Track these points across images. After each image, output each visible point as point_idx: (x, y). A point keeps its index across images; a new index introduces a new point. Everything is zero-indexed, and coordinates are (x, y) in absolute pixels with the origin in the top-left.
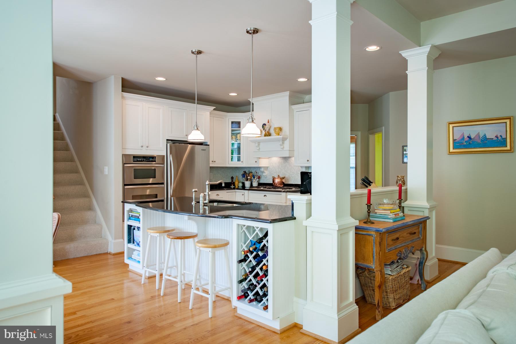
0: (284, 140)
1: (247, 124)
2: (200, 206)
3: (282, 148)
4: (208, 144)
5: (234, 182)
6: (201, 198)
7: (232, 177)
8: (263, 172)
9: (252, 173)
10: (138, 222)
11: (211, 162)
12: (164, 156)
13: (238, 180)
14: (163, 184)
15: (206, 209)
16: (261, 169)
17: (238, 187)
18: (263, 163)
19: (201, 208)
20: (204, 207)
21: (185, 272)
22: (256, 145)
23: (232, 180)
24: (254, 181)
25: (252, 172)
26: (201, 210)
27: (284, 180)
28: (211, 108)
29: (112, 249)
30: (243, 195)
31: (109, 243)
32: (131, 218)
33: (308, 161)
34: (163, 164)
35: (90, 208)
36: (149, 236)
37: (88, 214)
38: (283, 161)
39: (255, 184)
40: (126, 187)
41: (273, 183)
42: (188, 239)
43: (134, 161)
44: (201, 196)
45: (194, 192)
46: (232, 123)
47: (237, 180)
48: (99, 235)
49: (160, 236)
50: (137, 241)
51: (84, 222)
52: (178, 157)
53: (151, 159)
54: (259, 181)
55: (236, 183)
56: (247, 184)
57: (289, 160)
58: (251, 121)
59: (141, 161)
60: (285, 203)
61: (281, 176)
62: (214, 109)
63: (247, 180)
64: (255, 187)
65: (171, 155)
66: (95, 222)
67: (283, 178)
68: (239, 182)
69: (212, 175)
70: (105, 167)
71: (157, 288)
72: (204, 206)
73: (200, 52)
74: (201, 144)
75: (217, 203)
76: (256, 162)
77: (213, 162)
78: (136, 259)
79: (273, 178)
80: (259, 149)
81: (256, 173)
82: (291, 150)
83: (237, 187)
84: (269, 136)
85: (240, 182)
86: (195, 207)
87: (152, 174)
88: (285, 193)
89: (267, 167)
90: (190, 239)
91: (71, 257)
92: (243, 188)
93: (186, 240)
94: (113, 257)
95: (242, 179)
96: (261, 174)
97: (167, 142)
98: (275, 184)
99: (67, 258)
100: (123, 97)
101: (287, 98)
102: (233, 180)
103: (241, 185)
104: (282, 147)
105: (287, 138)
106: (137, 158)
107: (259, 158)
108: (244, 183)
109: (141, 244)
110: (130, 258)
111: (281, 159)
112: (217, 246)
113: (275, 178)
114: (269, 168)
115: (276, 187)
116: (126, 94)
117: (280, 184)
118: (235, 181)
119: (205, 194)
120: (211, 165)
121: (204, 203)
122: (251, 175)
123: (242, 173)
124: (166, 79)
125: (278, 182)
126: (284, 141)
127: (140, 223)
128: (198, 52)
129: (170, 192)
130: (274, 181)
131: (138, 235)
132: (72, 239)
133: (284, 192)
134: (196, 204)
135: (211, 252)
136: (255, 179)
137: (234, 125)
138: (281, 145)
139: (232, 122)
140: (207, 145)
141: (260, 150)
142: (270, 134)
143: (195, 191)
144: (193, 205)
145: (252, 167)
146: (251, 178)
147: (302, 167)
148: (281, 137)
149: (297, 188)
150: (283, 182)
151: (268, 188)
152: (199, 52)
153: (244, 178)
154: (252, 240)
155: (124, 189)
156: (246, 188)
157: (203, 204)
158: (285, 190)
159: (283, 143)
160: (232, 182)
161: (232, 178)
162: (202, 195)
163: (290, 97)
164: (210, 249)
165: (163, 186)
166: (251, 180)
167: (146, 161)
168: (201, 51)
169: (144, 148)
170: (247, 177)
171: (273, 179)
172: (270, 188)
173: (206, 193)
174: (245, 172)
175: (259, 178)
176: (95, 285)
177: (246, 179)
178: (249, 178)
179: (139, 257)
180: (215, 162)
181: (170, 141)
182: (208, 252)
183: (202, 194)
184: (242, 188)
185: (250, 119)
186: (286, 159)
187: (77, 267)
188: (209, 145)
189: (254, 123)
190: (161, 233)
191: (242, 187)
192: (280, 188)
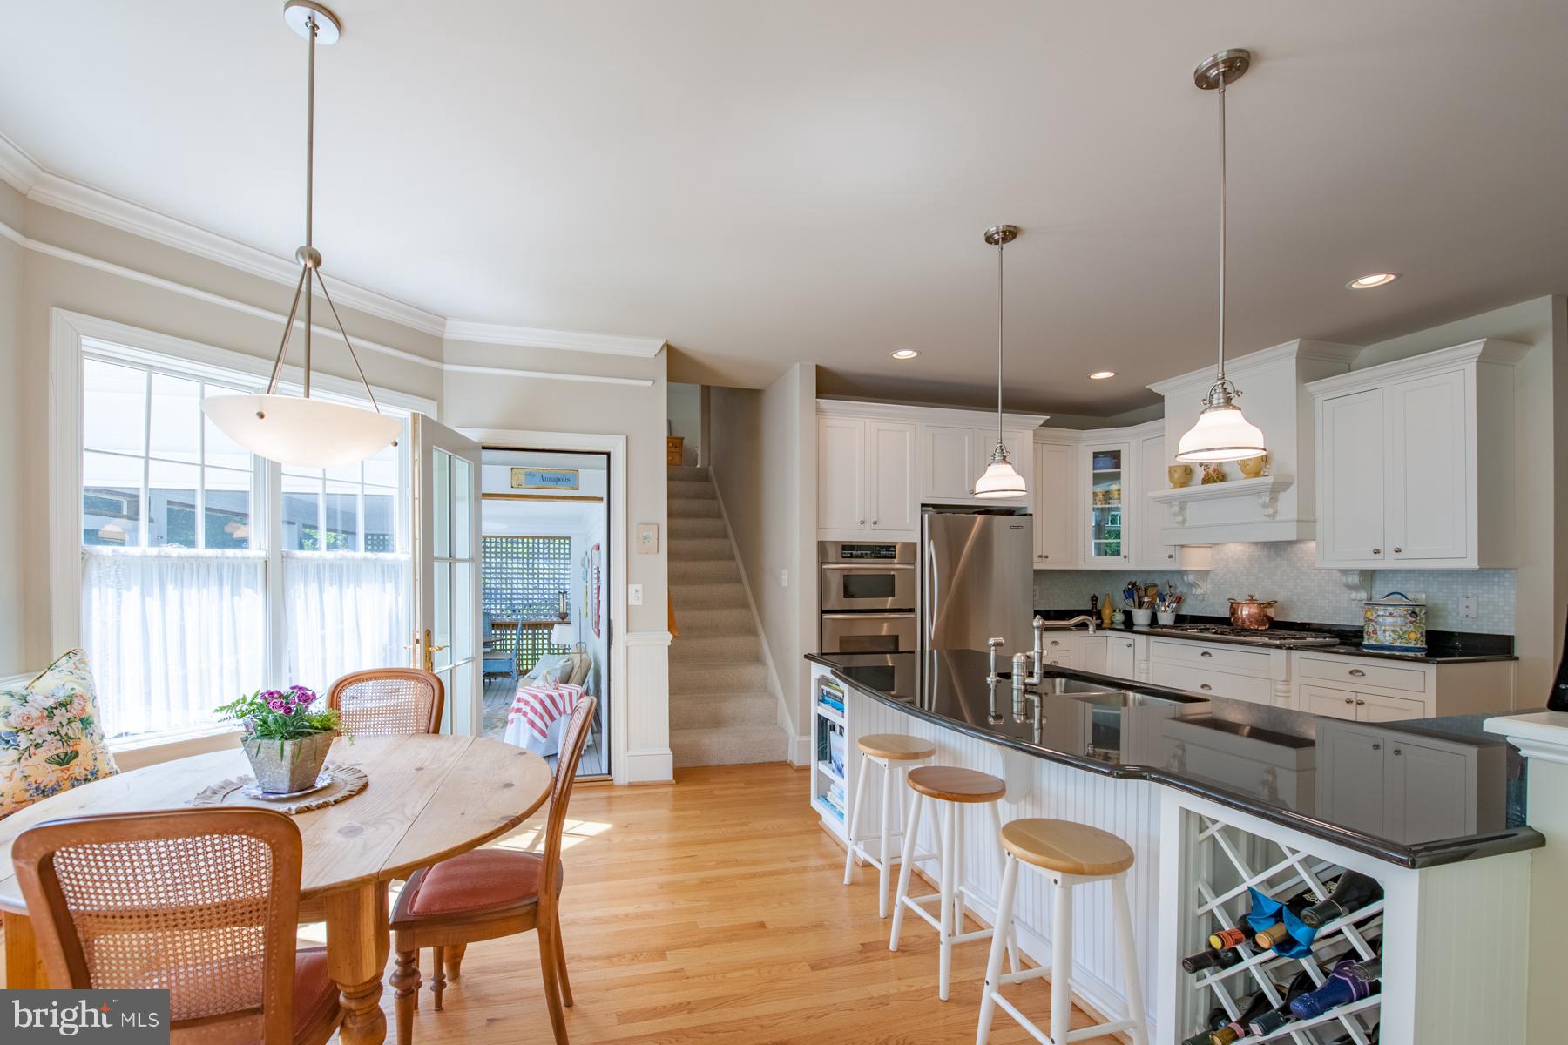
0: (1278, 488)
1: (1202, 415)
2: (1012, 692)
3: (1269, 516)
4: (1029, 512)
5: (1100, 611)
6: (1015, 666)
7: (1092, 597)
8: (1192, 585)
9: (1156, 588)
10: (839, 712)
11: (1036, 559)
12: (916, 543)
13: (1110, 604)
14: (911, 610)
15: (1033, 701)
16: (1185, 578)
17: (1112, 622)
18: (1196, 560)
19: (1015, 699)
20: (1027, 696)
21: (962, 888)
22: (1173, 511)
23: (1094, 605)
24: (1163, 609)
25: (1155, 586)
26: (1015, 705)
27: (1271, 612)
28: (1038, 419)
29: (795, 758)
30: (1129, 646)
31: (791, 741)
32: (826, 698)
33: (1377, 552)
34: (913, 563)
35: (757, 658)
36: (864, 760)
37: (751, 672)
38: (1266, 553)
39: (1166, 618)
40: (826, 616)
41: (1229, 619)
42: (975, 804)
43: (843, 557)
44: (1015, 660)
45: (993, 648)
46: (1096, 455)
47: (1107, 604)
48: (771, 720)
49: (891, 768)
50: (838, 763)
51: (744, 688)
52: (950, 545)
53: (883, 552)
54: (1178, 608)
55: (1106, 613)
56: (1141, 617)
57: (1289, 550)
58: (1222, 401)
59: (861, 557)
60: (1286, 681)
61: (1261, 597)
62: (1046, 424)
63: (1140, 606)
64: (1165, 626)
65: (932, 542)
66: (765, 690)
67: (1270, 605)
68: (1115, 611)
69: (1038, 591)
70: (783, 571)
71: (882, 914)
72: (1026, 691)
73: (1012, 229)
74: (1010, 512)
75: (1064, 680)
76: (1171, 557)
77: (1040, 557)
78: (835, 805)
79: (1232, 603)
80: (1184, 520)
81: (1170, 587)
82: (1307, 523)
83: (1107, 621)
84: (1221, 481)
85: (1117, 610)
86: (995, 691)
87: (886, 586)
88: (1283, 652)
89: (1207, 572)
90: (981, 804)
91: (714, 762)
92: (1129, 625)
93: (967, 805)
94: (795, 775)
95: (1123, 603)
96: (1184, 591)
97: (922, 511)
98: (1240, 621)
99: (704, 765)
100: (819, 411)
101: (1291, 363)
102: (1096, 604)
103: (1119, 617)
104: (1271, 511)
105: (1291, 483)
106: (850, 550)
107: (1182, 546)
108: (1131, 612)
109: (846, 770)
110: (823, 796)
111: (1259, 547)
112: (1086, 869)
113: (1238, 603)
114: (1211, 574)
115: (1244, 631)
116: (825, 403)
117: (1259, 622)
118: (1103, 606)
119: (1028, 657)
120: (1037, 566)
121: (1025, 684)
122: (1151, 591)
123: (1124, 585)
124: (920, 353)
125: (1250, 615)
126: (1279, 492)
127: (843, 717)
128: (1004, 232)
129: (930, 630)
130: (1233, 611)
131: (840, 745)
132: (716, 722)
133: (1279, 647)
134: (998, 682)
135: (1062, 887)
136: (1167, 604)
137: (1102, 461)
138: (1264, 506)
139: (1094, 453)
140: (1025, 515)
141: (1187, 524)
142: (1223, 476)
143: (997, 645)
144: (989, 685)
145: (1154, 572)
146: (1154, 599)
147: (1344, 572)
148: (1270, 479)
149: (1325, 638)
150: (1266, 616)
151: (1216, 633)
152: (1009, 231)
153: (1132, 600)
154: (1261, 891)
155: (821, 622)
156: (1135, 628)
157: (1023, 687)
158: (1283, 641)
159: (1274, 500)
160: (1093, 608)
161: (1094, 599)
162: (1018, 659)
163: (1302, 358)
164: (1058, 875)
165: (912, 616)
166: (1152, 605)
167: (871, 557)
168: (1015, 227)
169: (868, 526)
170: (1139, 598)
171: (1231, 607)
172: (1222, 633)
173: (1034, 654)
174: (1134, 584)
175: (1179, 600)
176: (737, 860)
177: (1137, 603)
178: (1146, 599)
179: (840, 802)
180: (1046, 557)
181: (930, 508)
182: (1049, 880)
183: (1019, 654)
184: (1122, 627)
185: (1216, 396)
186: (1276, 548)
187: (716, 792)
188: (1031, 515)
189: (1235, 408)
190: (894, 758)
191: (1124, 623)
192: (1255, 632)
